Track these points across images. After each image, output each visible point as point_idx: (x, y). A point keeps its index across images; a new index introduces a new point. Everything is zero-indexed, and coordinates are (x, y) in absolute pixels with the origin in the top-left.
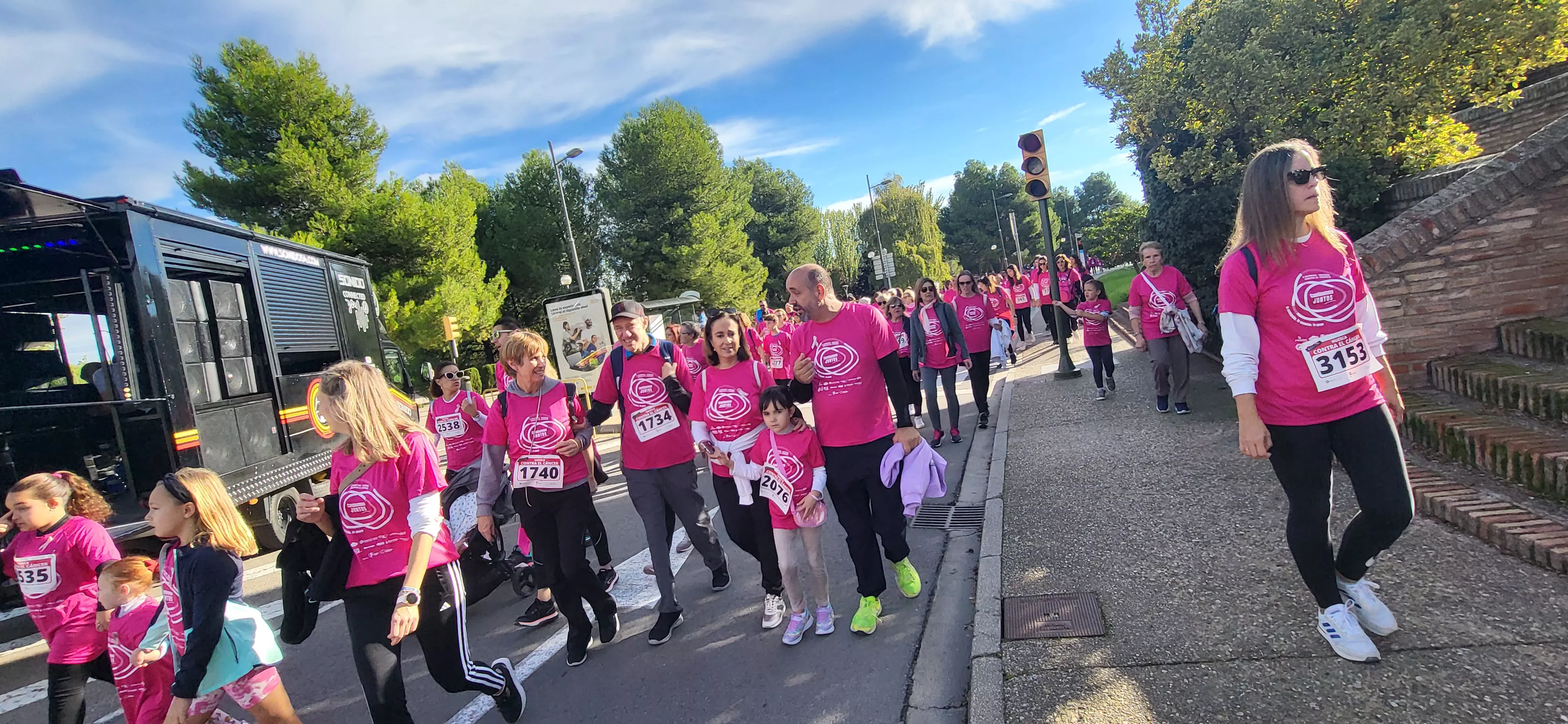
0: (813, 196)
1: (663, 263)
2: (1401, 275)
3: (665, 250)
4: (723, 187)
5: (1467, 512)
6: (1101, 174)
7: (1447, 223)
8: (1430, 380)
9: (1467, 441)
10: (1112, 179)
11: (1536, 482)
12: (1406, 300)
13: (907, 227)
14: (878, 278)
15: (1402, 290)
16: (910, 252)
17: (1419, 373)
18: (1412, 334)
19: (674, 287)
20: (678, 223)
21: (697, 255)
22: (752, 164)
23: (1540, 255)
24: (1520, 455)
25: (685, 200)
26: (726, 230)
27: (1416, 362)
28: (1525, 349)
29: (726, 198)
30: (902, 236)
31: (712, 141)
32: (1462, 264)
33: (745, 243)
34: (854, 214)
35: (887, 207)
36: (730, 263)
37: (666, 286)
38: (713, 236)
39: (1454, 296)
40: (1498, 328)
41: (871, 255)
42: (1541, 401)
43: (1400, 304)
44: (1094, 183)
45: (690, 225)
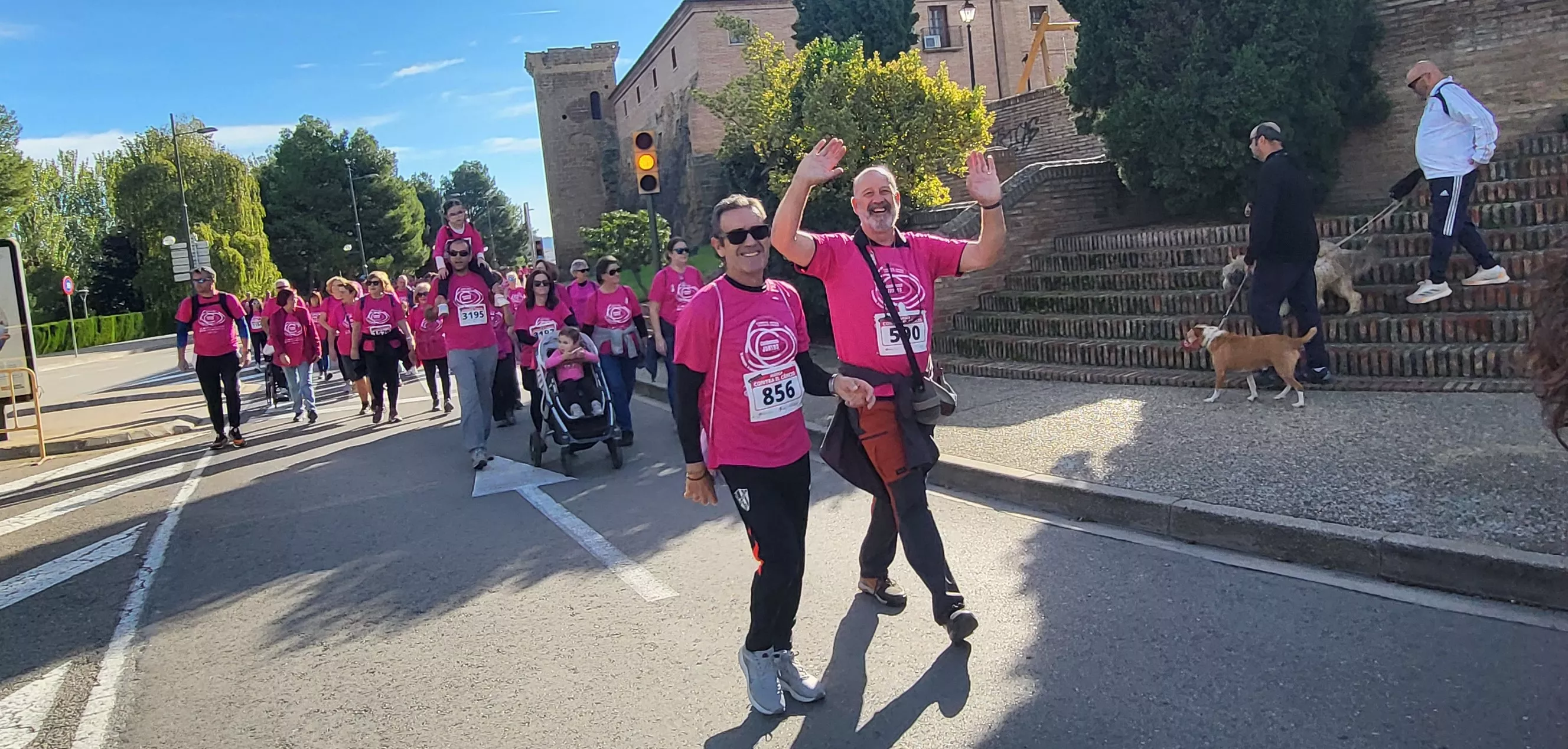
13: (213, 204)
27: (949, 315)
40: (980, 297)
44: (467, 175)
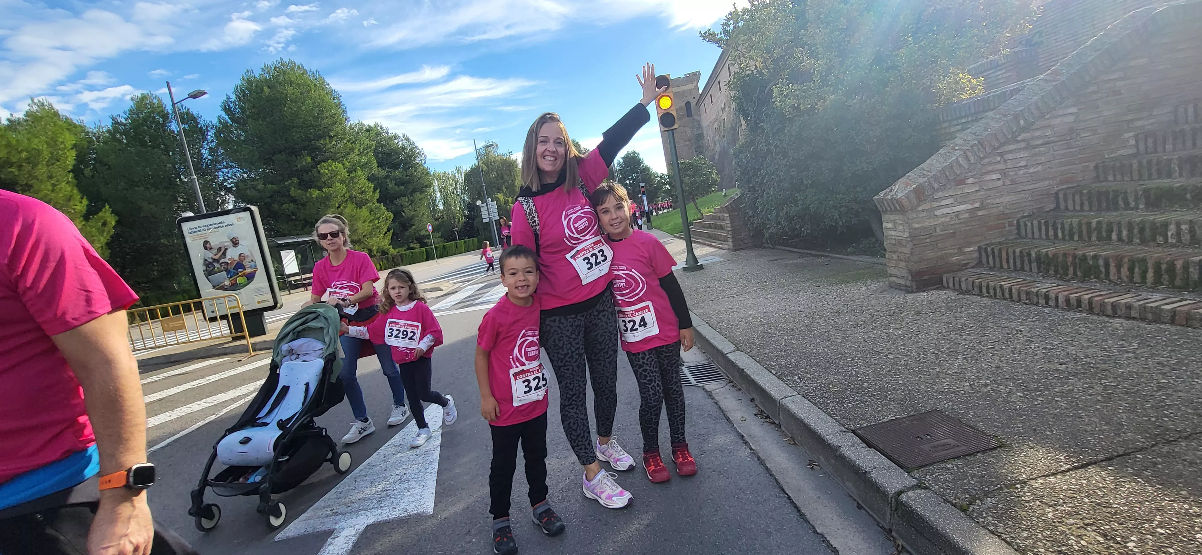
0: (425, 157)
1: (292, 205)
2: (1001, 155)
3: (294, 192)
4: (348, 141)
5: (1156, 307)
6: (634, 153)
7: (1028, 116)
8: (1019, 233)
9: (1101, 262)
10: (641, 156)
11: (1178, 282)
12: (1004, 173)
13: (504, 183)
14: (485, 221)
15: (1001, 166)
16: (506, 203)
17: (1012, 228)
18: (1006, 199)
19: (304, 226)
20: (307, 170)
21: (328, 198)
22: (370, 127)
23: (1078, 141)
24: (1161, 264)
25: (314, 151)
26: (355, 177)
27: (1010, 220)
28: (1082, 204)
29: (352, 150)
30: (499, 190)
31: (336, 101)
32: (1036, 146)
33: (372, 190)
34: (457, 174)
35: (488, 167)
36: (360, 205)
37: (296, 226)
38: (342, 182)
39: (1031, 170)
40: (1057, 194)
41: (479, 203)
42: (1136, 231)
43: (1000, 177)
45: (319, 172)
